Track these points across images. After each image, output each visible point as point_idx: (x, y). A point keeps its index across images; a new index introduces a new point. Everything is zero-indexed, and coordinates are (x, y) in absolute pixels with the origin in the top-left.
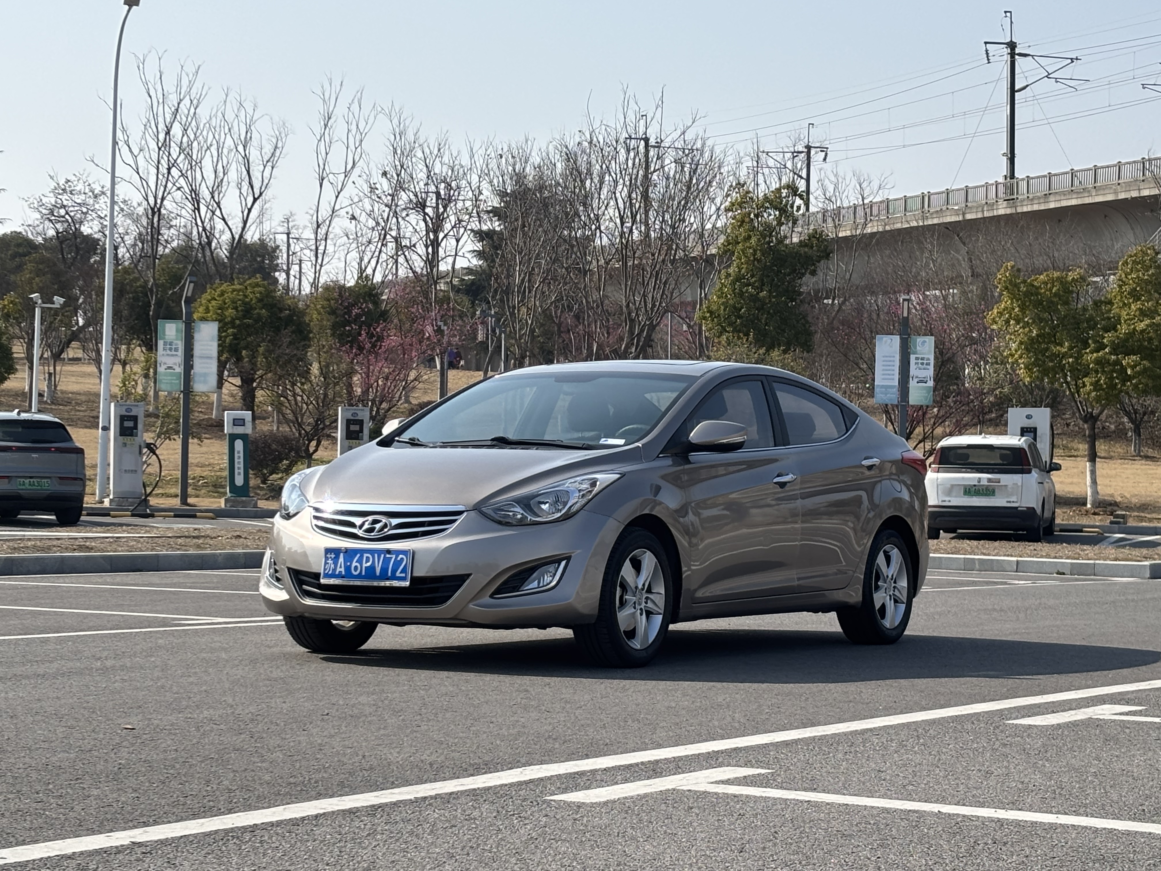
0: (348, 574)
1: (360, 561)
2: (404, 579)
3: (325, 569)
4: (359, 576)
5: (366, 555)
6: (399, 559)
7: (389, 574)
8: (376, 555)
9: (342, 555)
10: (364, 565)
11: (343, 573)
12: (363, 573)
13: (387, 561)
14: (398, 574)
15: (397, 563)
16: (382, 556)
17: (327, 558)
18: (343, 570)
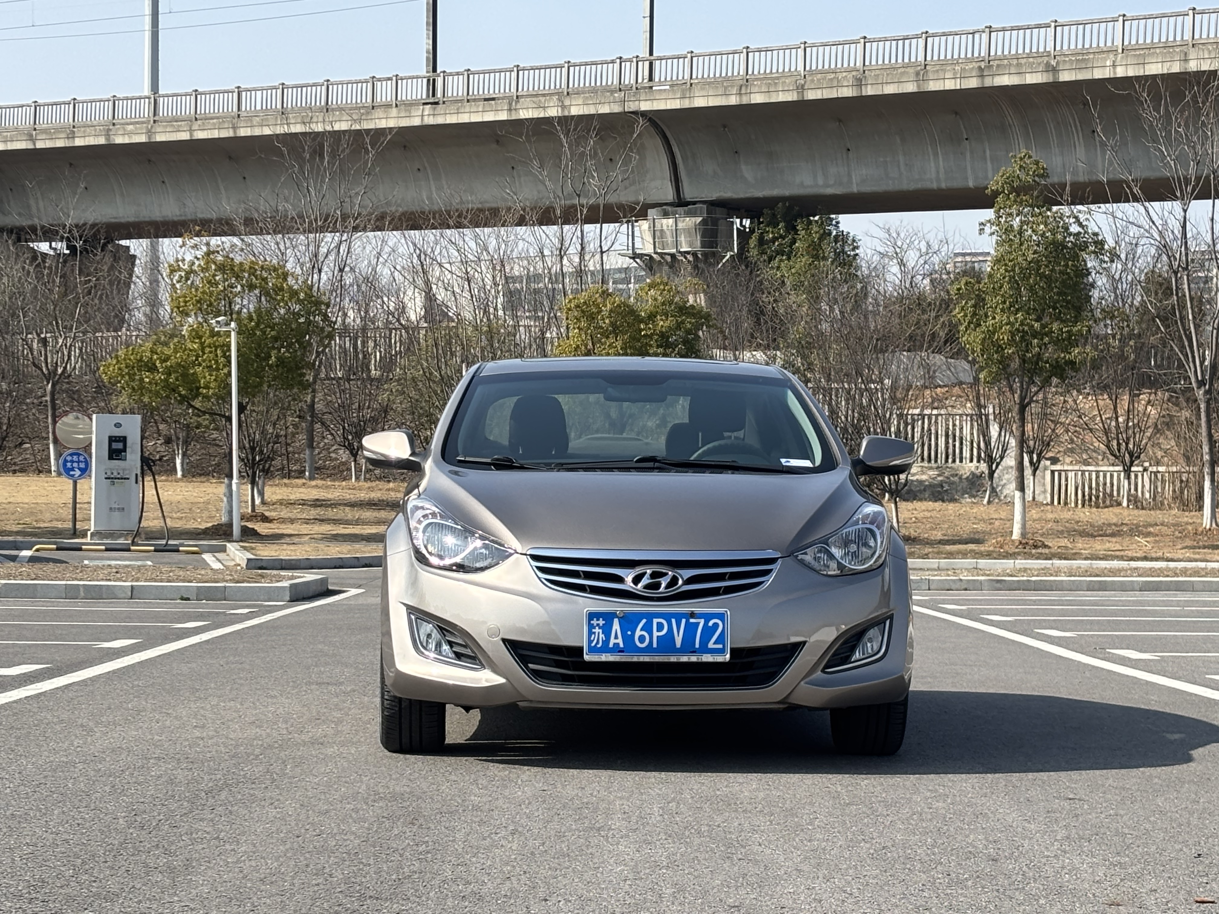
0: (629, 645)
1: (648, 628)
2: (722, 651)
3: (590, 642)
4: (649, 649)
5: (655, 621)
6: (711, 624)
7: (697, 646)
8: (673, 621)
9: (616, 621)
10: (656, 634)
11: (622, 645)
12: (655, 645)
13: (691, 629)
14: (711, 645)
15: (708, 632)
16: (684, 621)
17: (591, 627)
18: (620, 641)
